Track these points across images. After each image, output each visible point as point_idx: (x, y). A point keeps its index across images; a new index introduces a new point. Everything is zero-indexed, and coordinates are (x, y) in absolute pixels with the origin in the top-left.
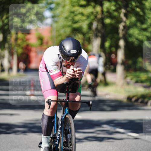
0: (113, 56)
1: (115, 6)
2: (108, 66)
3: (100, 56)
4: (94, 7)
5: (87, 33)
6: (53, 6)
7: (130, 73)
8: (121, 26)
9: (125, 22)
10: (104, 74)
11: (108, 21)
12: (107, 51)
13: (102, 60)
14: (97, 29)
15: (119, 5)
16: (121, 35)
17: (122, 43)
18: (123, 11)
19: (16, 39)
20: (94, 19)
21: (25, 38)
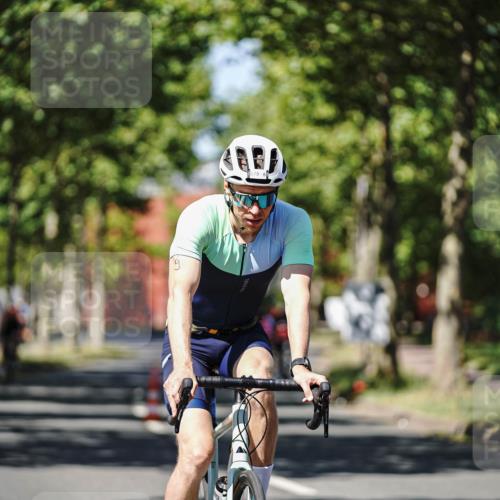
0: (422, 290)
1: (431, 122)
2: (405, 323)
3: (379, 290)
4: (362, 128)
5: (339, 212)
6: (225, 121)
7: (478, 347)
8: (450, 192)
9: (464, 178)
10: (391, 349)
11: (405, 173)
12: (402, 275)
13: (385, 302)
14: (369, 199)
15: (445, 121)
16: (449, 219)
17: (451, 247)
18: (458, 139)
19: (103, 231)
20: (361, 167)
21: (131, 227)
